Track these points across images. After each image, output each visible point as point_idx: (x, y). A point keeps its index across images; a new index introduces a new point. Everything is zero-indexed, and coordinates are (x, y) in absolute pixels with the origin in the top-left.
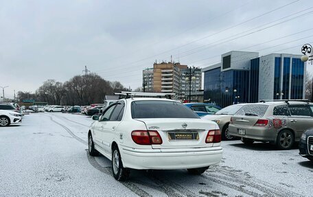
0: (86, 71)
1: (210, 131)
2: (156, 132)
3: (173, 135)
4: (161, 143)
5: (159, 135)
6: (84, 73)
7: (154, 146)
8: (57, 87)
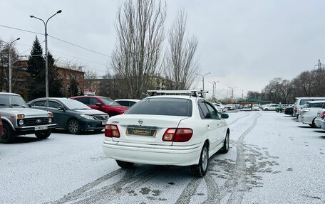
0: (320, 65)
1: (169, 129)
2: (116, 126)
3: (132, 130)
4: (119, 137)
5: (117, 130)
6: (317, 68)
7: (114, 138)
8: (284, 85)
